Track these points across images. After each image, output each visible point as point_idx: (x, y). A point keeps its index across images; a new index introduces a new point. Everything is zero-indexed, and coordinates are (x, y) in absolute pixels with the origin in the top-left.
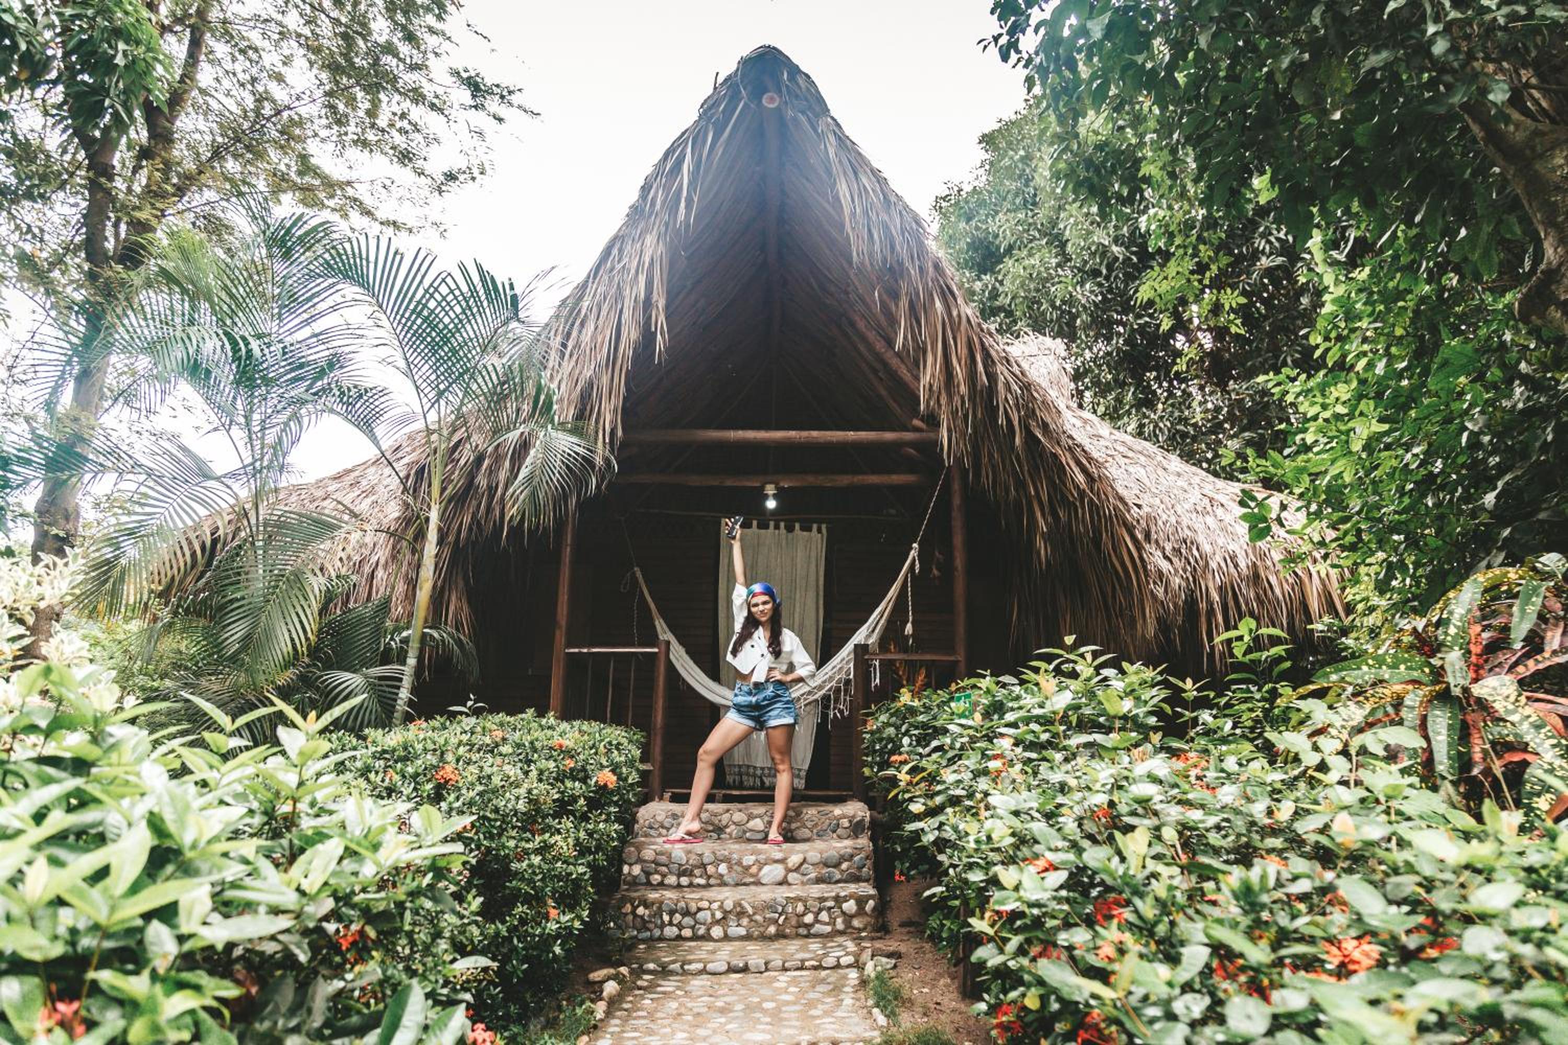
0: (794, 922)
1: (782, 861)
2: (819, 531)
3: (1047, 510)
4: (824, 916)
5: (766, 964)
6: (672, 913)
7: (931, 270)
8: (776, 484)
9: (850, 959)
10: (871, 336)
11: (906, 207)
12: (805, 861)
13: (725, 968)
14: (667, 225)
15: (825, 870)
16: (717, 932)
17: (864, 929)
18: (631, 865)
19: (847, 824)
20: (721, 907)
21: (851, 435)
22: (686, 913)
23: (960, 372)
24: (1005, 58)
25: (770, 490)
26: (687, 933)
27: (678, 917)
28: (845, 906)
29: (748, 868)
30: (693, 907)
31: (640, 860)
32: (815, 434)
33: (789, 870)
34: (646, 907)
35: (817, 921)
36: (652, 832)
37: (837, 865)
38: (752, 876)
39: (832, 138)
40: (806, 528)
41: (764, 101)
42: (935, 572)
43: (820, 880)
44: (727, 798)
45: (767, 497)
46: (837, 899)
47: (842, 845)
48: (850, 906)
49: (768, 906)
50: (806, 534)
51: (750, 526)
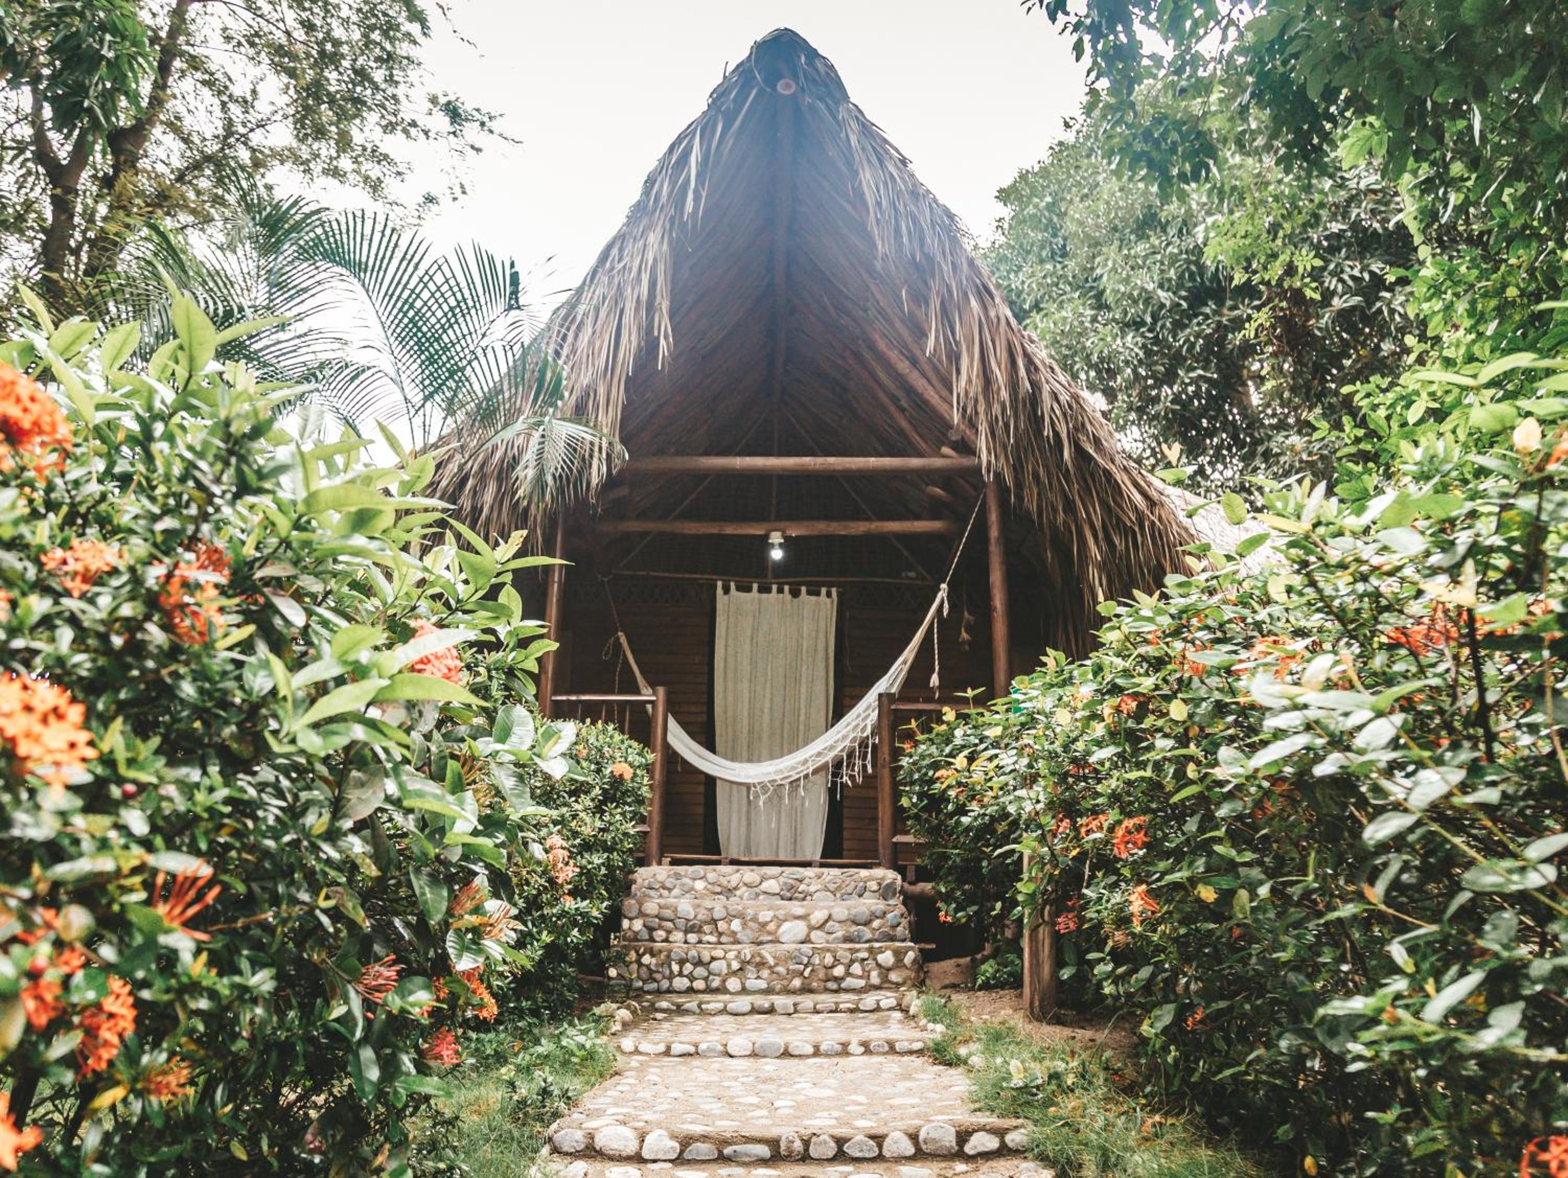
0: (821, 975)
1: (803, 917)
2: (829, 595)
3: (1101, 535)
4: (856, 969)
5: (795, 1005)
6: (682, 962)
7: (965, 266)
8: (783, 532)
9: (892, 1002)
10: (893, 356)
11: (935, 200)
12: (830, 918)
13: (749, 1008)
14: (672, 219)
15: (854, 928)
16: (733, 984)
17: (904, 982)
18: (631, 919)
19: (875, 888)
20: (737, 957)
21: (873, 462)
22: (699, 963)
23: (1000, 376)
24: (1053, 19)
25: (776, 538)
26: (699, 985)
27: (688, 968)
28: (881, 958)
29: (764, 925)
30: (706, 957)
31: (641, 914)
32: (831, 460)
33: (812, 928)
34: (653, 955)
35: (848, 974)
36: (652, 893)
37: (867, 923)
38: (769, 933)
39: (854, 124)
40: (814, 592)
41: (779, 88)
42: (965, 635)
43: (848, 939)
44: (734, 862)
45: (772, 545)
46: (871, 950)
47: (871, 903)
48: (887, 958)
49: (792, 957)
50: (813, 598)
51: (749, 590)
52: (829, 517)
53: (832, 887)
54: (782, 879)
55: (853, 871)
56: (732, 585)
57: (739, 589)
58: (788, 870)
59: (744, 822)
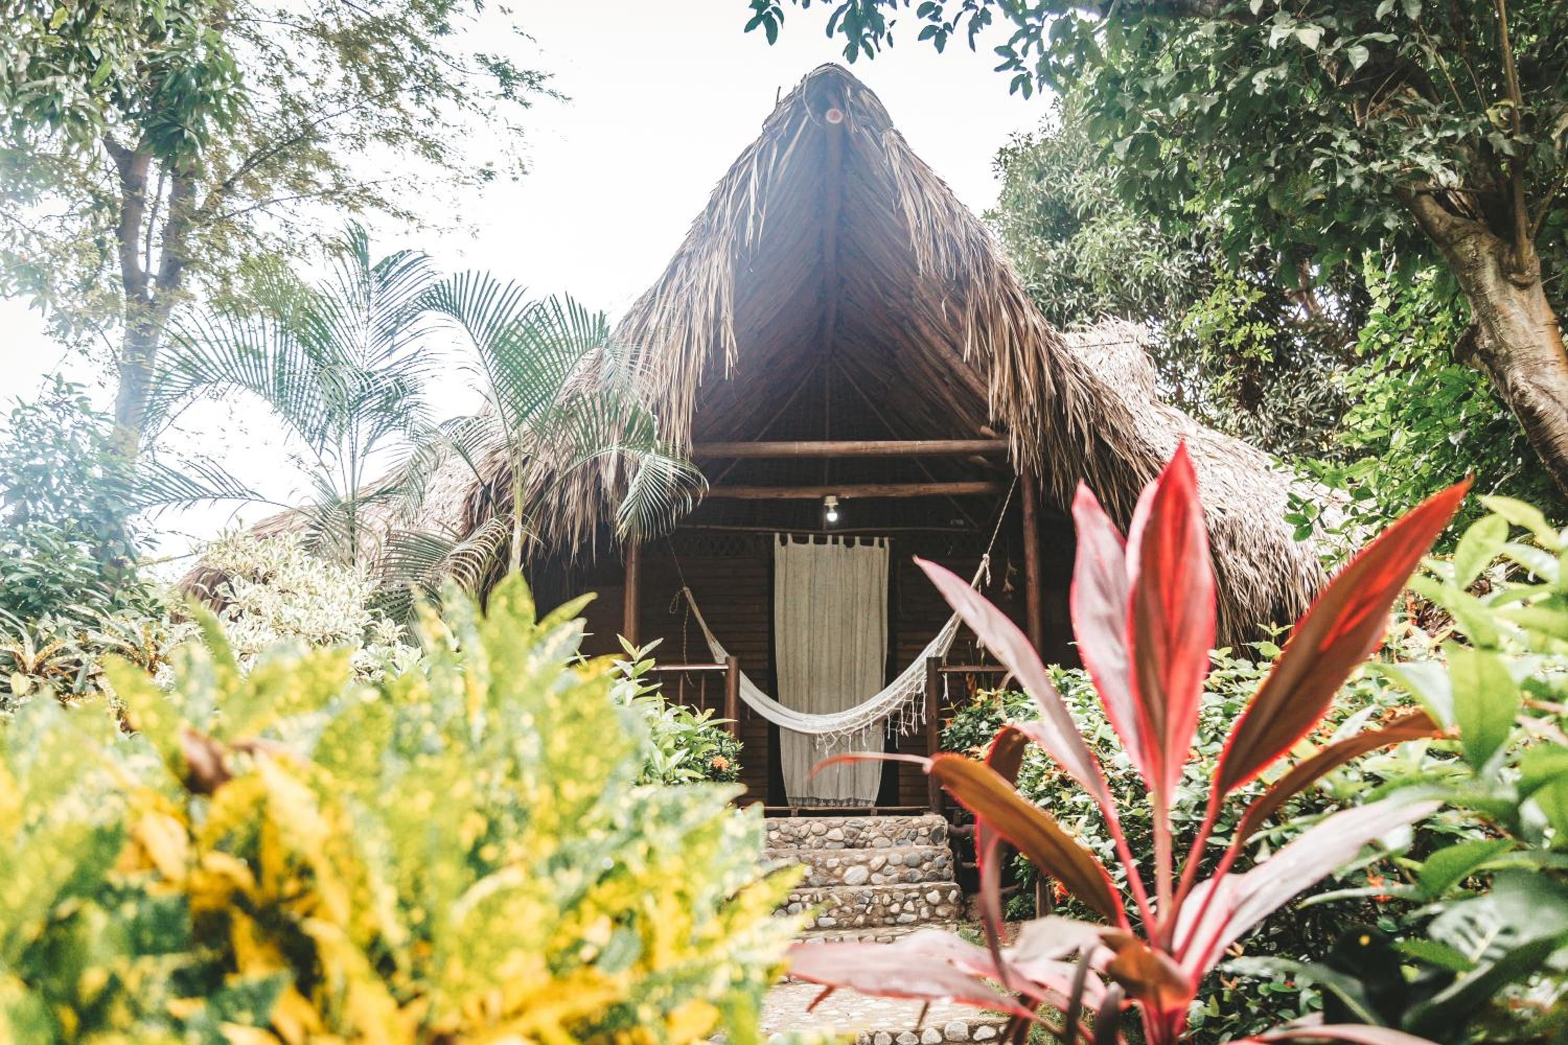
0: (881, 911)
1: (865, 863)
2: (881, 544)
4: (909, 906)
5: (860, 938)
7: (997, 279)
8: (838, 496)
12: (887, 862)
14: (734, 243)
15: (907, 871)
17: (948, 917)
19: (926, 834)
20: (812, 898)
21: (918, 445)
25: (831, 501)
28: (929, 897)
29: (831, 870)
32: (881, 444)
33: (872, 871)
35: (903, 910)
37: (918, 866)
38: (836, 877)
39: (896, 152)
40: (867, 542)
41: (828, 118)
42: (1008, 586)
43: (902, 880)
44: (802, 813)
45: (828, 509)
46: (921, 890)
47: (923, 849)
48: (934, 896)
49: (856, 898)
50: (867, 548)
51: (806, 541)
52: (880, 481)
53: (888, 833)
54: (845, 828)
55: (907, 818)
56: (790, 537)
57: (795, 540)
58: (851, 819)
59: (806, 764)
